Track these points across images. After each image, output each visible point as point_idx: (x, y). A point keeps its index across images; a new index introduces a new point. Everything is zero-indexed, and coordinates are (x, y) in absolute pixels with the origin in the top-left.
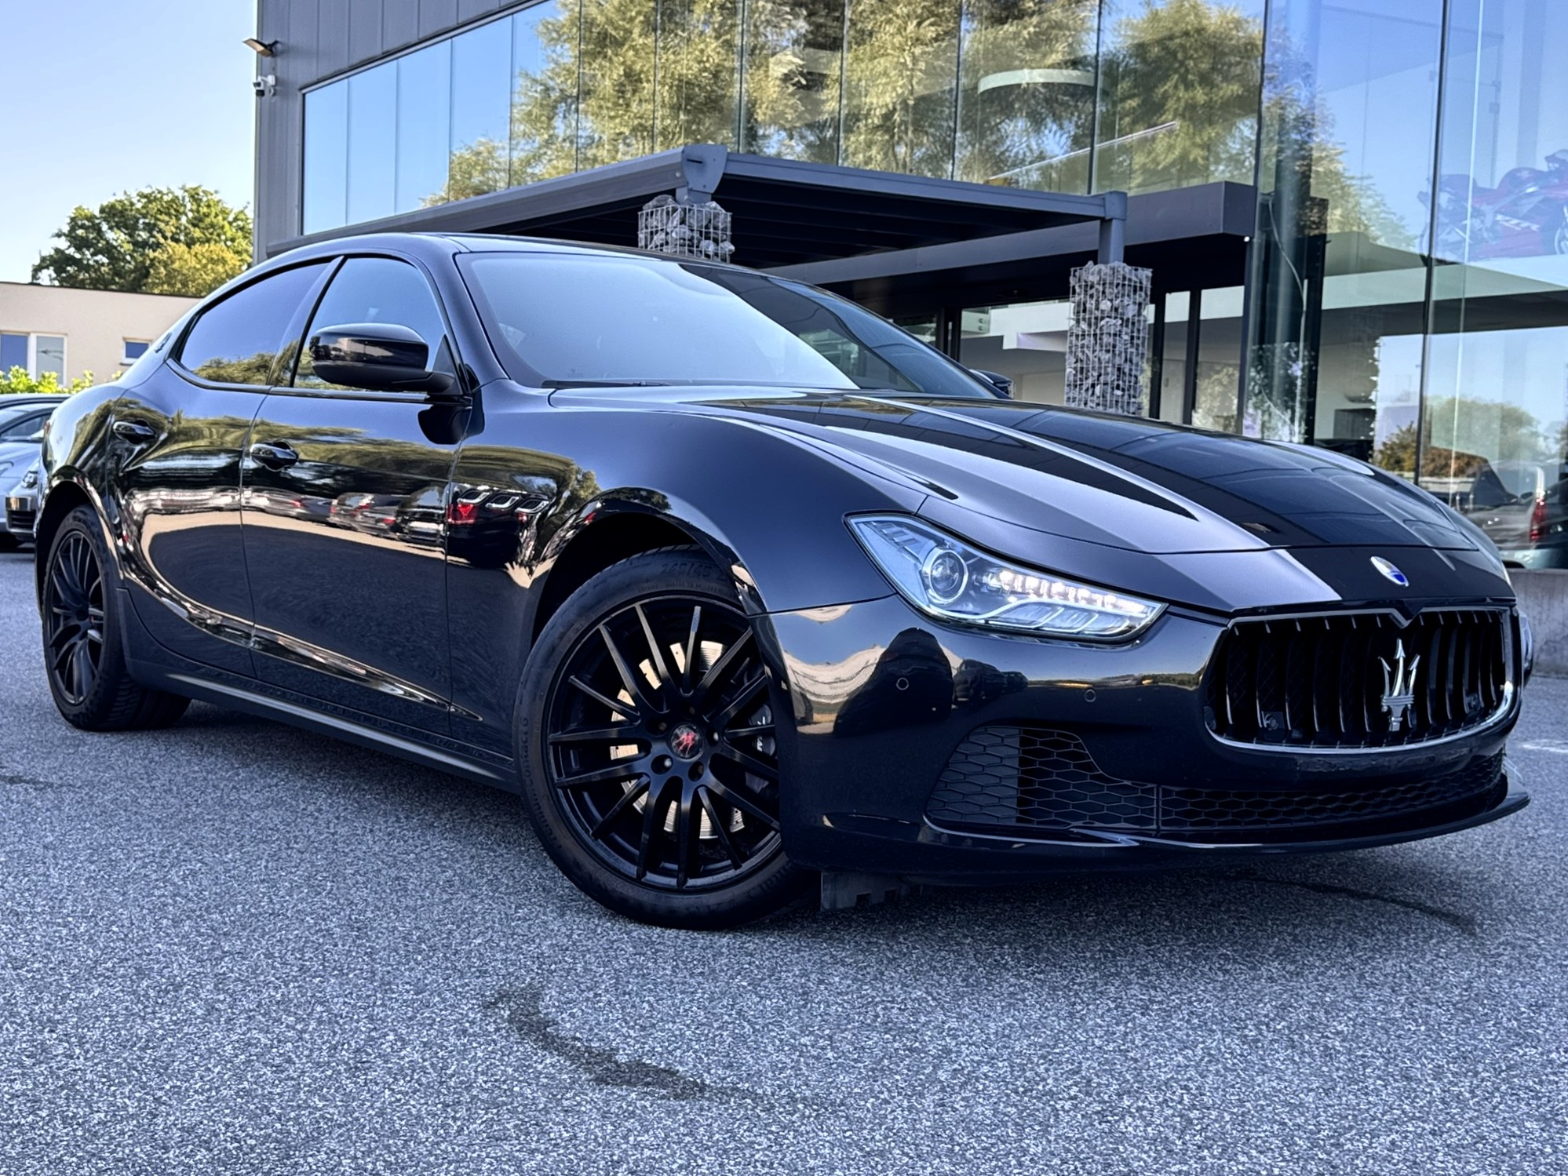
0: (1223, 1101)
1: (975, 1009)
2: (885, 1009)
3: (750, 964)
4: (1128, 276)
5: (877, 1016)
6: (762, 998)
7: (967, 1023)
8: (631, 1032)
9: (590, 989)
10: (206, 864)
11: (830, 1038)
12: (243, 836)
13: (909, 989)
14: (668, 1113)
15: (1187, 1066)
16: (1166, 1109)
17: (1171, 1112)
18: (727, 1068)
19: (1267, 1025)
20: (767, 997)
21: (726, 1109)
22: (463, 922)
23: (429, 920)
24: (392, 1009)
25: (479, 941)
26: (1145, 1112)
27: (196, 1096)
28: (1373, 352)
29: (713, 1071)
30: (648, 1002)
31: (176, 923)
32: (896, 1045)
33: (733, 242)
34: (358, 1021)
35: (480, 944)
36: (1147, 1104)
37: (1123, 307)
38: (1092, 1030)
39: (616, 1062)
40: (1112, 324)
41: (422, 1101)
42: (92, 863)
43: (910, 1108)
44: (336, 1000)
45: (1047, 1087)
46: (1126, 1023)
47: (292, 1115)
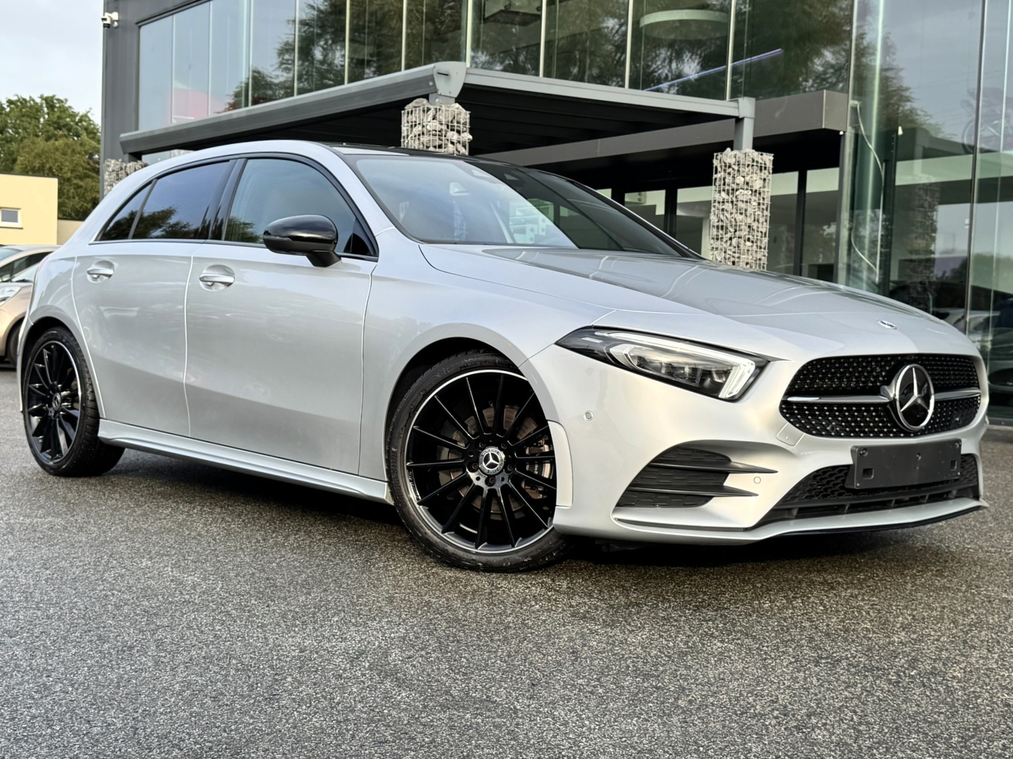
0: (881, 720)
1: (697, 663)
2: (633, 662)
3: (531, 633)
4: (756, 159)
5: (628, 667)
6: (544, 655)
7: (692, 671)
8: (458, 676)
9: (422, 649)
10: (129, 570)
11: (598, 680)
12: (150, 552)
13: (648, 650)
14: (494, 726)
15: (853, 698)
16: (842, 725)
17: (846, 726)
18: (530, 699)
19: (904, 673)
20: (548, 655)
21: (536, 724)
22: (321, 607)
23: (297, 606)
24: (286, 662)
25: (336, 619)
26: (828, 727)
27: (162, 716)
28: (933, 216)
29: (521, 701)
30: (465, 657)
31: (117, 607)
32: (646, 685)
33: (471, 133)
34: (264, 669)
35: (337, 621)
36: (828, 722)
37: (752, 181)
38: (781, 675)
39: (451, 695)
40: (743, 194)
41: (322, 719)
42: (47, 569)
43: (664, 724)
44: (244, 656)
45: (757, 712)
46: (805, 671)
47: (233, 727)
